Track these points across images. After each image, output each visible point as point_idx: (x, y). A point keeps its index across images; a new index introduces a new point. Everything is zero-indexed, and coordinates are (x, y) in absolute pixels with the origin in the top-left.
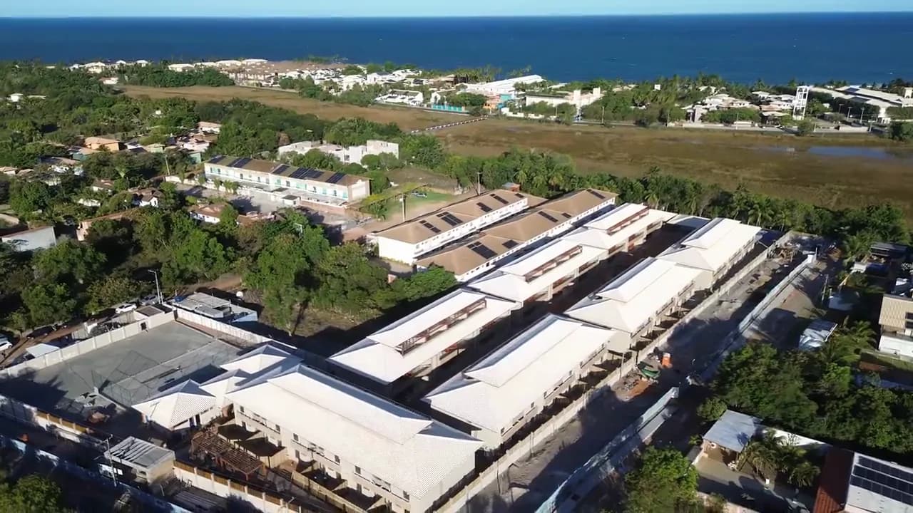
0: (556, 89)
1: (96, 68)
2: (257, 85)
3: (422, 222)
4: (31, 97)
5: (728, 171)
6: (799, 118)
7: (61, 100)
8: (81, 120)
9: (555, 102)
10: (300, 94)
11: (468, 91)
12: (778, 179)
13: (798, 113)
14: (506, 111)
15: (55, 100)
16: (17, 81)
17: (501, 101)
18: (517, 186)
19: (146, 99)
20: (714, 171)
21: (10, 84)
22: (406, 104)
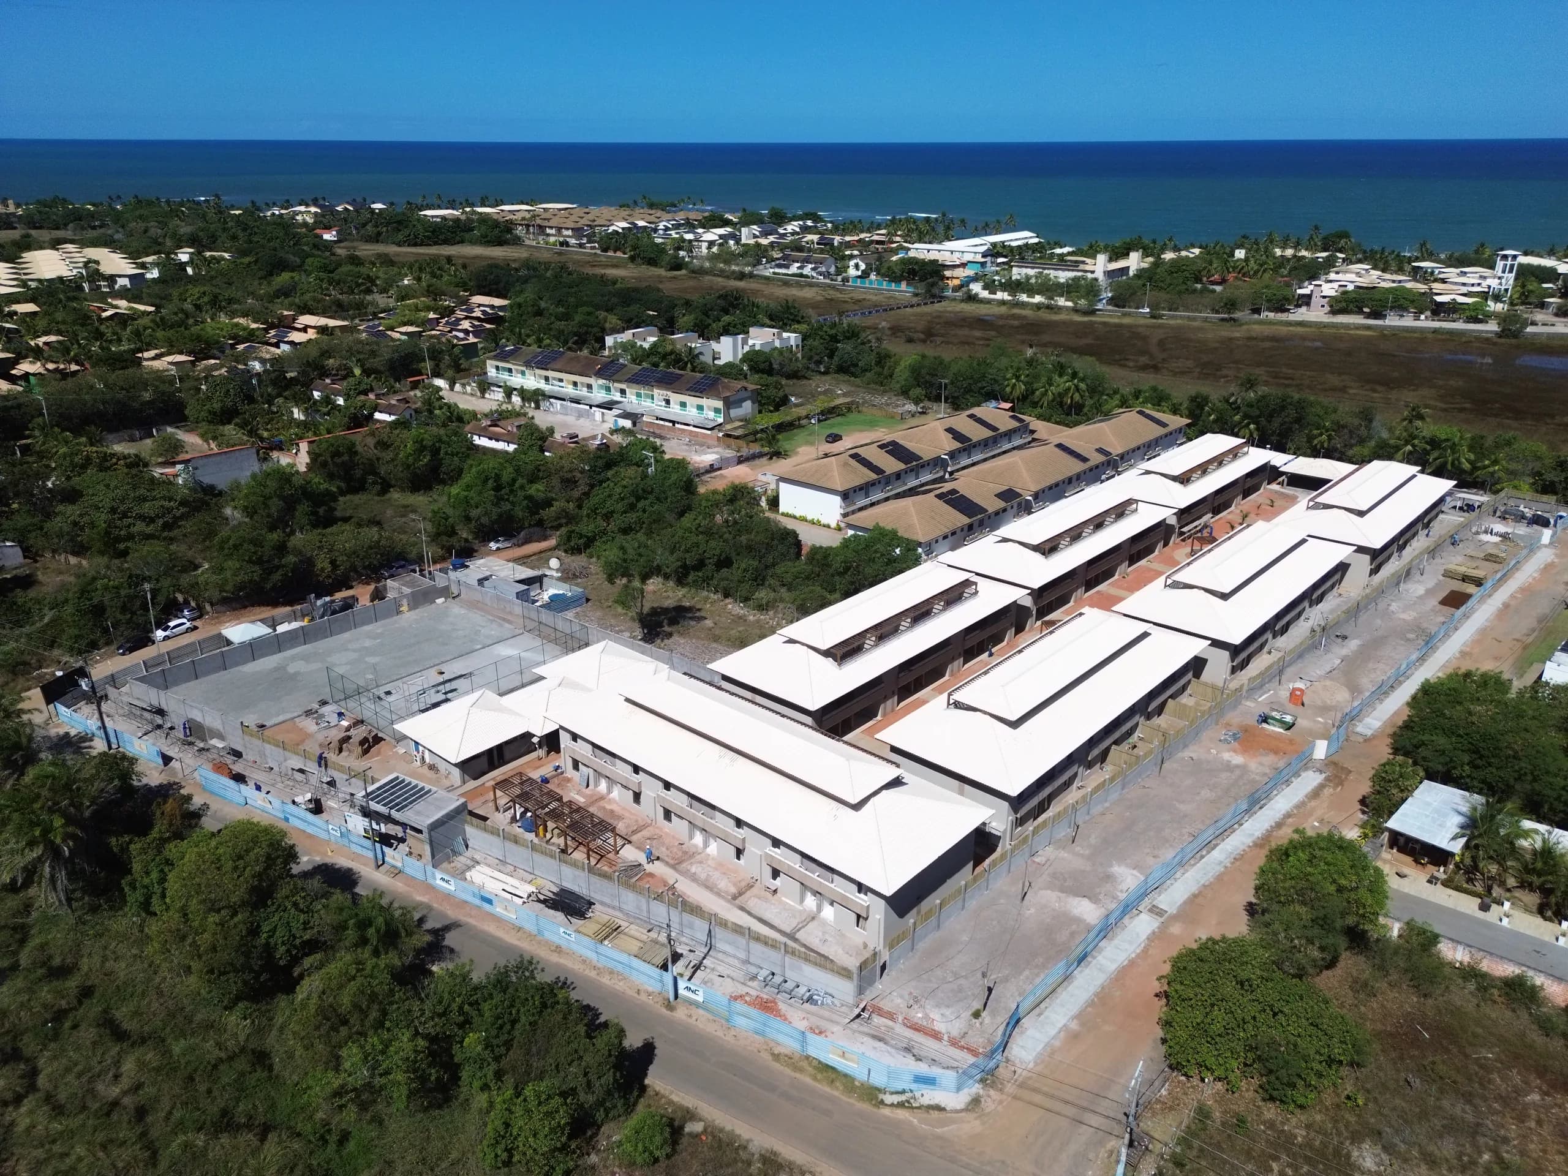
0: (1062, 255)
1: (306, 213)
2: (562, 244)
3: (852, 456)
4: (208, 254)
5: (1375, 391)
6: (1499, 307)
7: (256, 261)
8: (285, 292)
9: (1063, 276)
10: (632, 259)
11: (912, 254)
12: (1468, 406)
13: (1497, 298)
14: (976, 288)
15: (246, 260)
16: (185, 229)
17: (969, 272)
18: (1008, 405)
19: (387, 261)
20: (1351, 391)
21: (174, 235)
22: (807, 276)
